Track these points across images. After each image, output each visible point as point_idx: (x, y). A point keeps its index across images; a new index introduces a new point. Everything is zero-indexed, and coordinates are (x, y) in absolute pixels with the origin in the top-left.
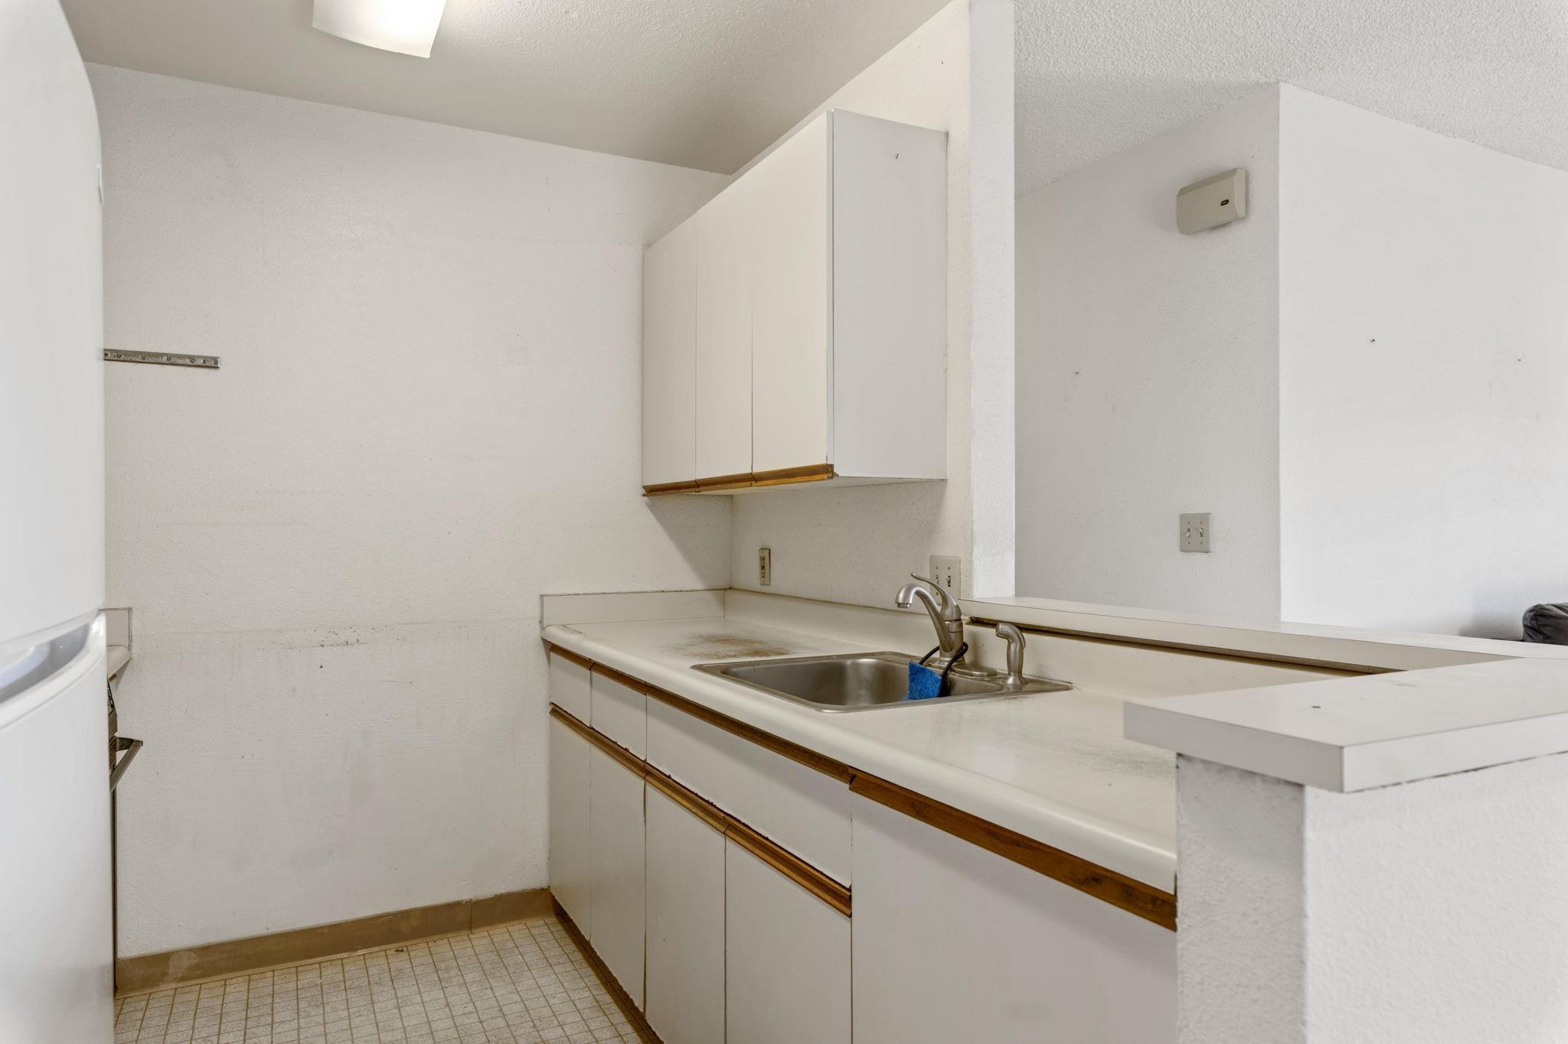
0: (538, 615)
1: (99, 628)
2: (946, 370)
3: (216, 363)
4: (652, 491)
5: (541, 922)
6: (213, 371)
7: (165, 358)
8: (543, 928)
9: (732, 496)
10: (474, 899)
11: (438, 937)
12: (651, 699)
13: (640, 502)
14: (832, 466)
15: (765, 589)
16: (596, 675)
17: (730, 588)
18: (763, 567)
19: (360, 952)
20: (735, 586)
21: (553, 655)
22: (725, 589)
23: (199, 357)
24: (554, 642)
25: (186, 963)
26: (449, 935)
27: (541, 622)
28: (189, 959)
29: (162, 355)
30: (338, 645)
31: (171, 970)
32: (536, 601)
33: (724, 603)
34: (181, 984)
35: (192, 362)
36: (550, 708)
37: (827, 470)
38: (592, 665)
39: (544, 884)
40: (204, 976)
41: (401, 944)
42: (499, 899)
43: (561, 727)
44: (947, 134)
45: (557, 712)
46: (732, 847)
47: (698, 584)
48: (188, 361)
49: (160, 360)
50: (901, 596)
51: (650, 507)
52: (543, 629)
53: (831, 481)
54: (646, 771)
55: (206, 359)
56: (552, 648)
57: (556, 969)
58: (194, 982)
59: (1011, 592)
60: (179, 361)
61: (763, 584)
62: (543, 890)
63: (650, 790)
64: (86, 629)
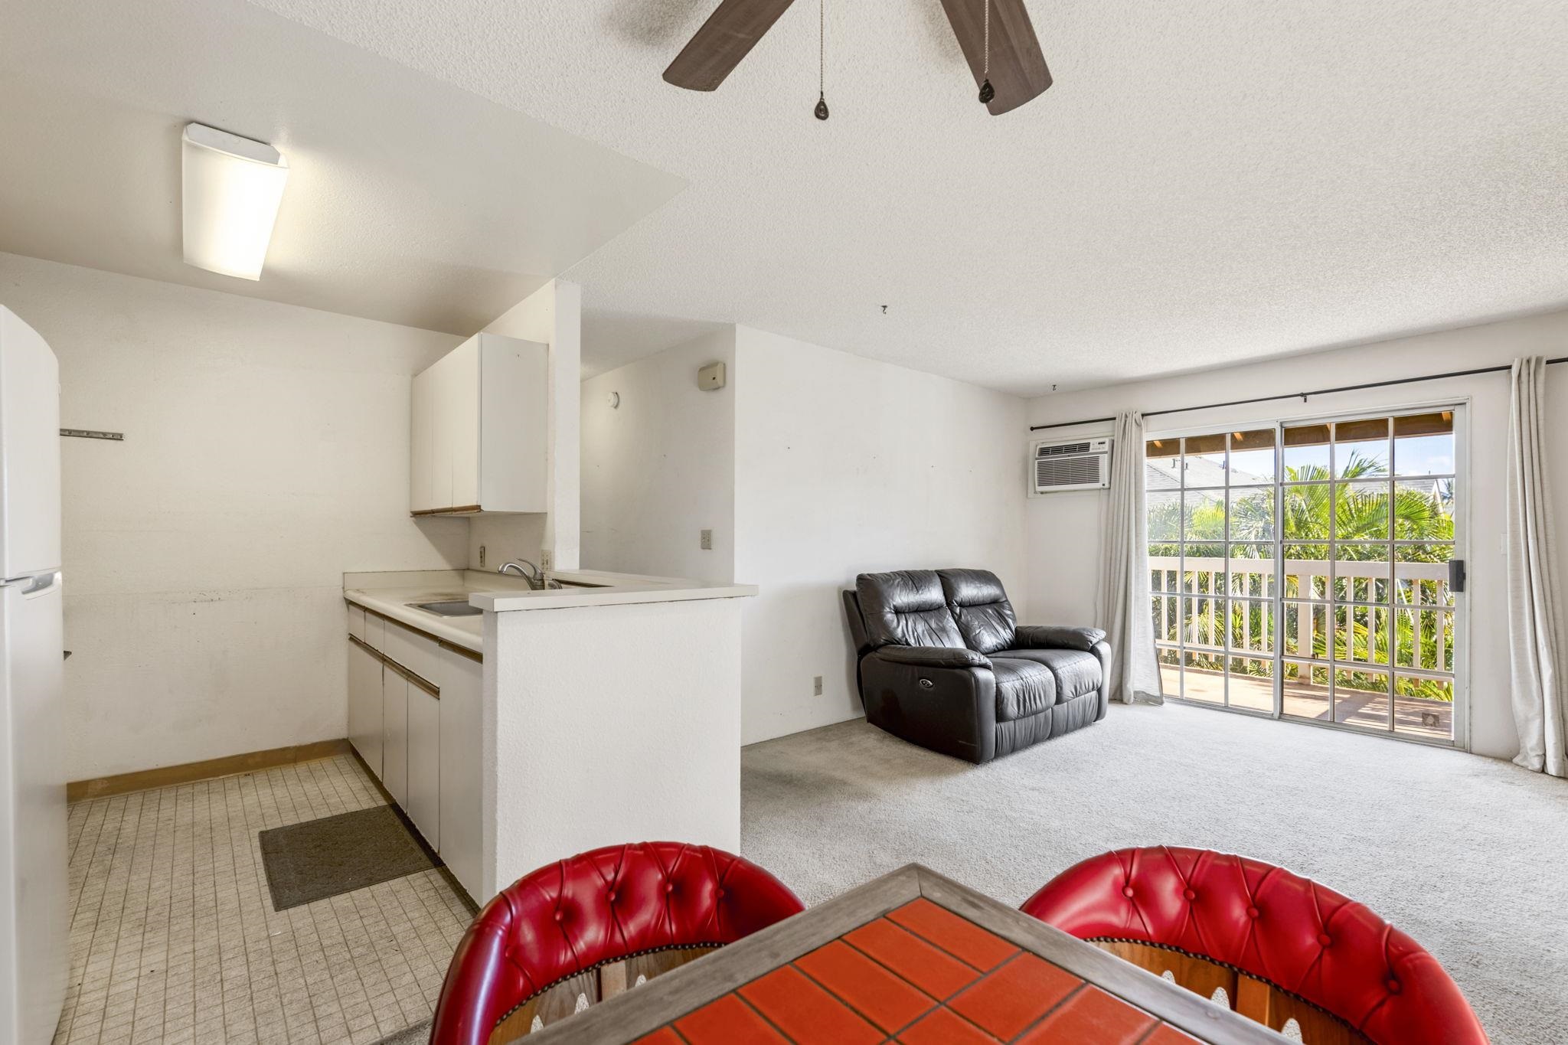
0: (341, 583)
1: (58, 576)
2: (547, 460)
3: (121, 437)
4: (417, 515)
5: (343, 757)
6: (119, 442)
7: (85, 434)
8: (344, 762)
9: (469, 518)
10: (298, 745)
11: (273, 768)
12: (386, 622)
13: (410, 521)
14: (480, 506)
15: (484, 569)
16: (367, 614)
17: (468, 569)
18: (481, 557)
19: (221, 777)
20: (470, 568)
21: (351, 607)
22: (464, 570)
23: (109, 433)
24: (351, 600)
25: (99, 786)
26: (281, 766)
27: (343, 588)
28: (102, 784)
29: (83, 432)
30: (205, 601)
31: (89, 791)
32: (341, 575)
33: (463, 578)
34: (96, 799)
35: (104, 436)
36: (349, 637)
37: (478, 508)
38: (365, 609)
39: (345, 737)
40: (113, 793)
41: (249, 772)
42: (314, 745)
43: (353, 644)
44: (548, 345)
45: (353, 639)
46: (410, 685)
47: (447, 567)
48: (102, 436)
49: (81, 435)
50: (501, 567)
51: (415, 523)
52: (344, 592)
53: (480, 513)
54: (384, 659)
55: (113, 434)
56: (350, 603)
57: (345, 776)
58: (105, 797)
59: (578, 567)
60: (95, 436)
61: (482, 566)
62: (344, 740)
63: (386, 669)
64: (52, 576)
